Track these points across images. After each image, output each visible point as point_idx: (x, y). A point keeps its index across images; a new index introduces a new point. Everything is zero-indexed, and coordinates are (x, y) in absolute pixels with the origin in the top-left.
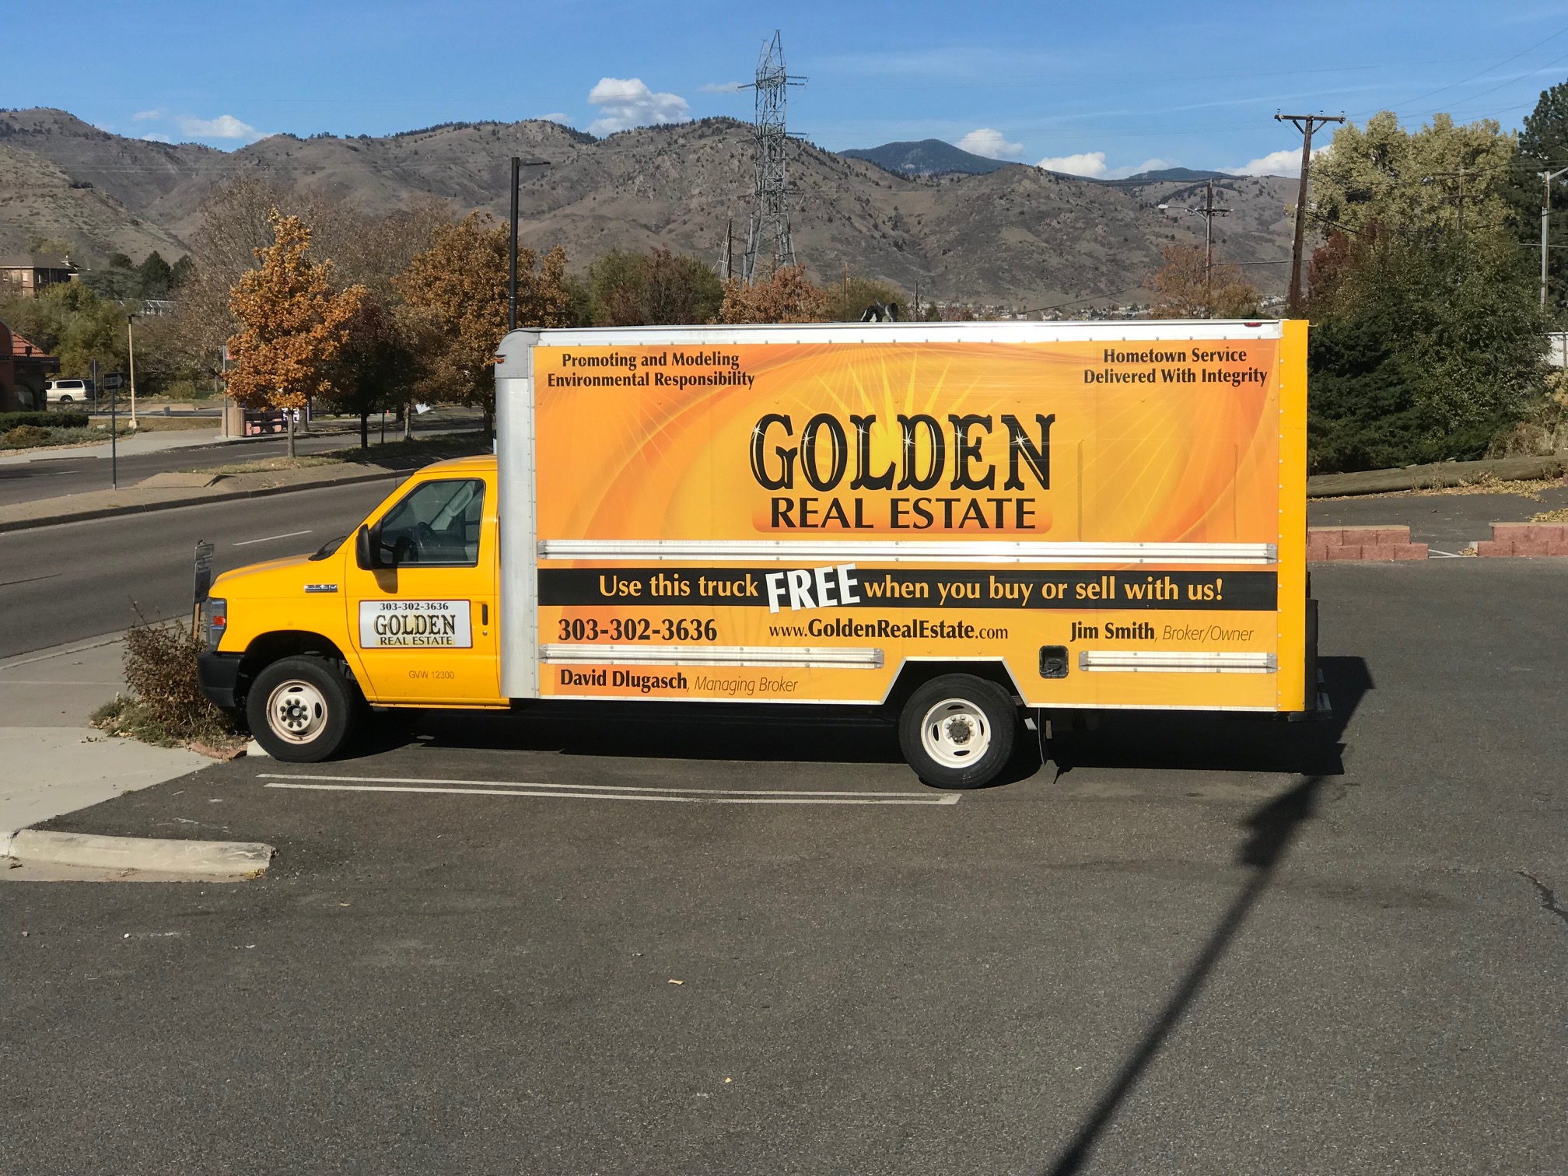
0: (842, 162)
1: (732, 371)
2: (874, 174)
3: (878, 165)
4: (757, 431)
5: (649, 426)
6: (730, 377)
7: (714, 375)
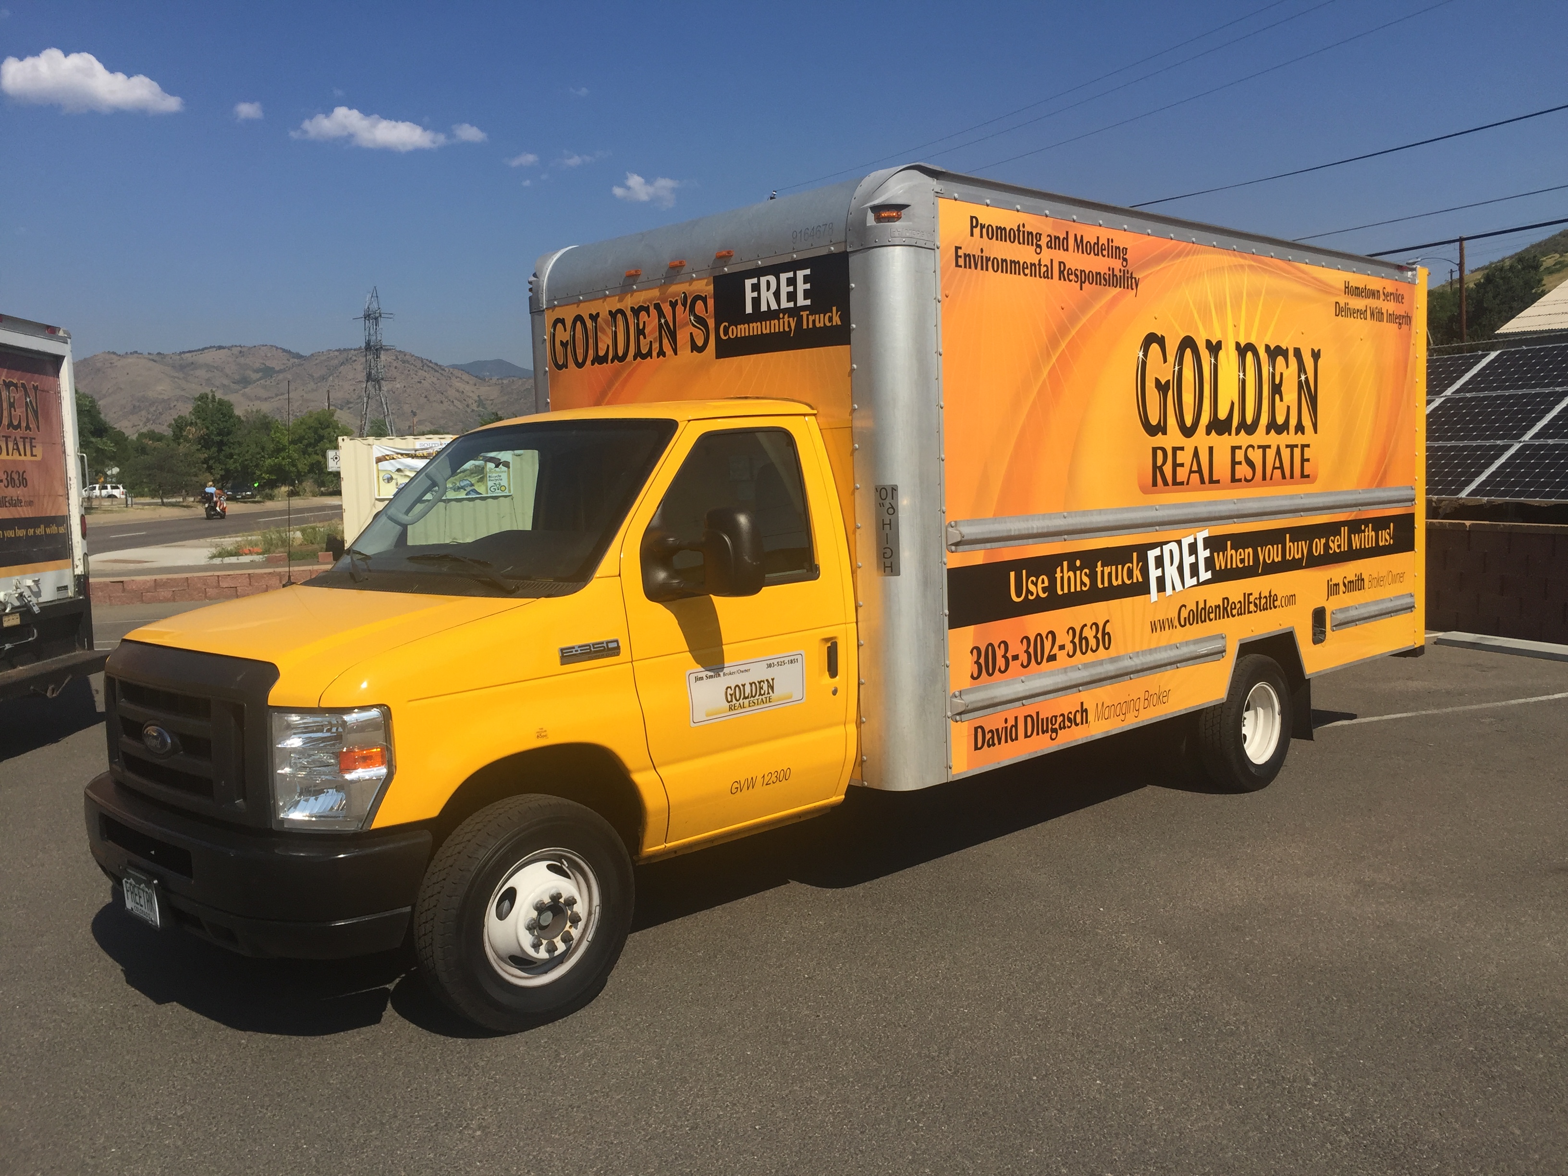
0: (447, 371)
1: (1123, 269)
2: (465, 377)
3: (468, 373)
4: (1141, 354)
5: (1054, 342)
6: (1120, 276)
7: (1107, 272)
